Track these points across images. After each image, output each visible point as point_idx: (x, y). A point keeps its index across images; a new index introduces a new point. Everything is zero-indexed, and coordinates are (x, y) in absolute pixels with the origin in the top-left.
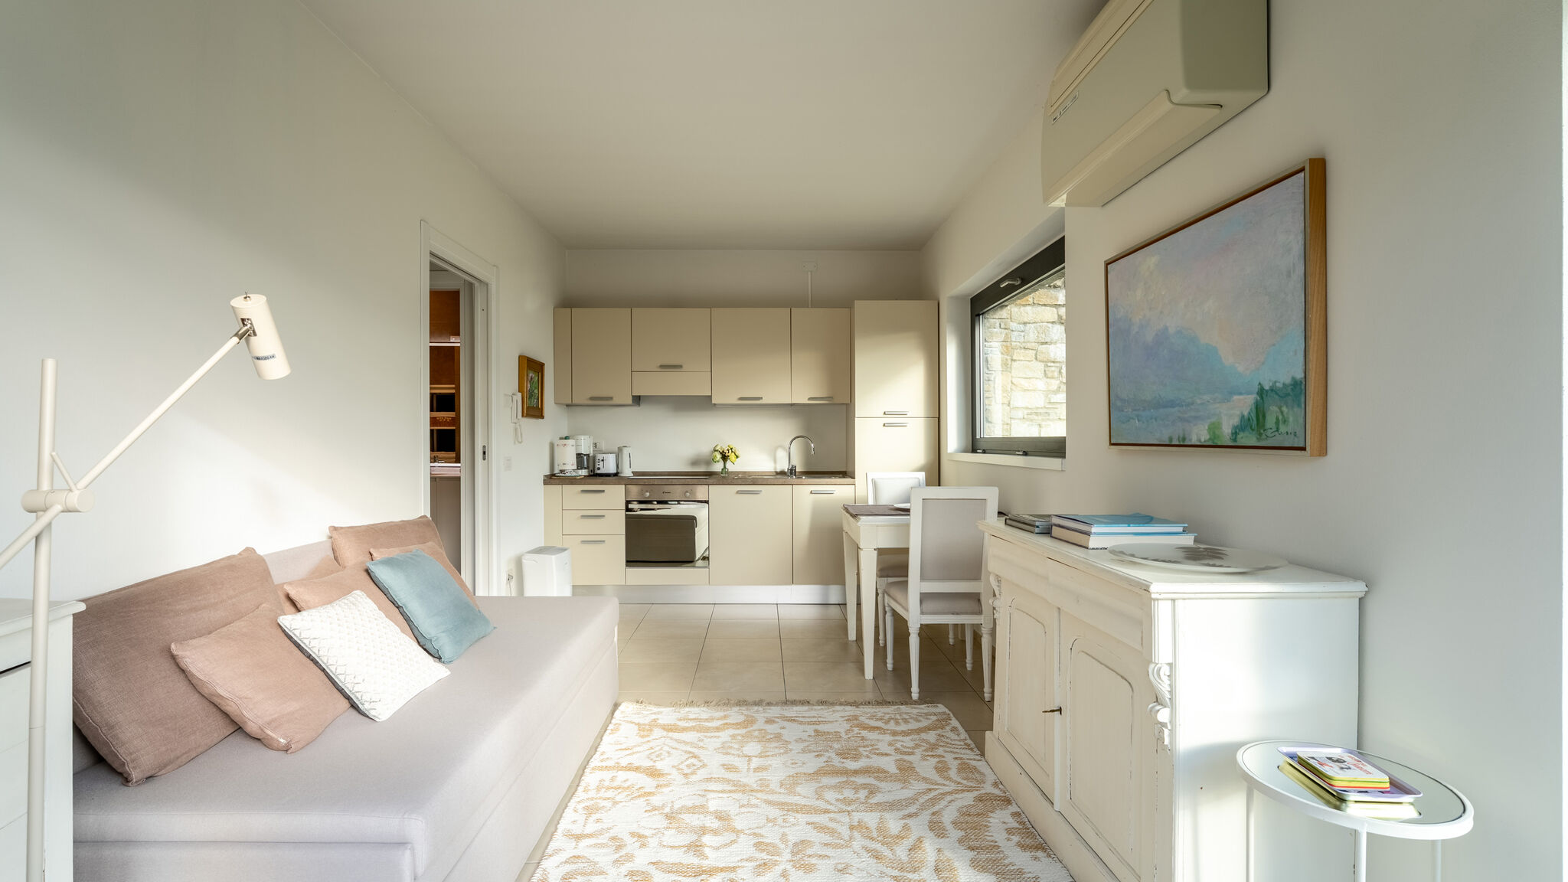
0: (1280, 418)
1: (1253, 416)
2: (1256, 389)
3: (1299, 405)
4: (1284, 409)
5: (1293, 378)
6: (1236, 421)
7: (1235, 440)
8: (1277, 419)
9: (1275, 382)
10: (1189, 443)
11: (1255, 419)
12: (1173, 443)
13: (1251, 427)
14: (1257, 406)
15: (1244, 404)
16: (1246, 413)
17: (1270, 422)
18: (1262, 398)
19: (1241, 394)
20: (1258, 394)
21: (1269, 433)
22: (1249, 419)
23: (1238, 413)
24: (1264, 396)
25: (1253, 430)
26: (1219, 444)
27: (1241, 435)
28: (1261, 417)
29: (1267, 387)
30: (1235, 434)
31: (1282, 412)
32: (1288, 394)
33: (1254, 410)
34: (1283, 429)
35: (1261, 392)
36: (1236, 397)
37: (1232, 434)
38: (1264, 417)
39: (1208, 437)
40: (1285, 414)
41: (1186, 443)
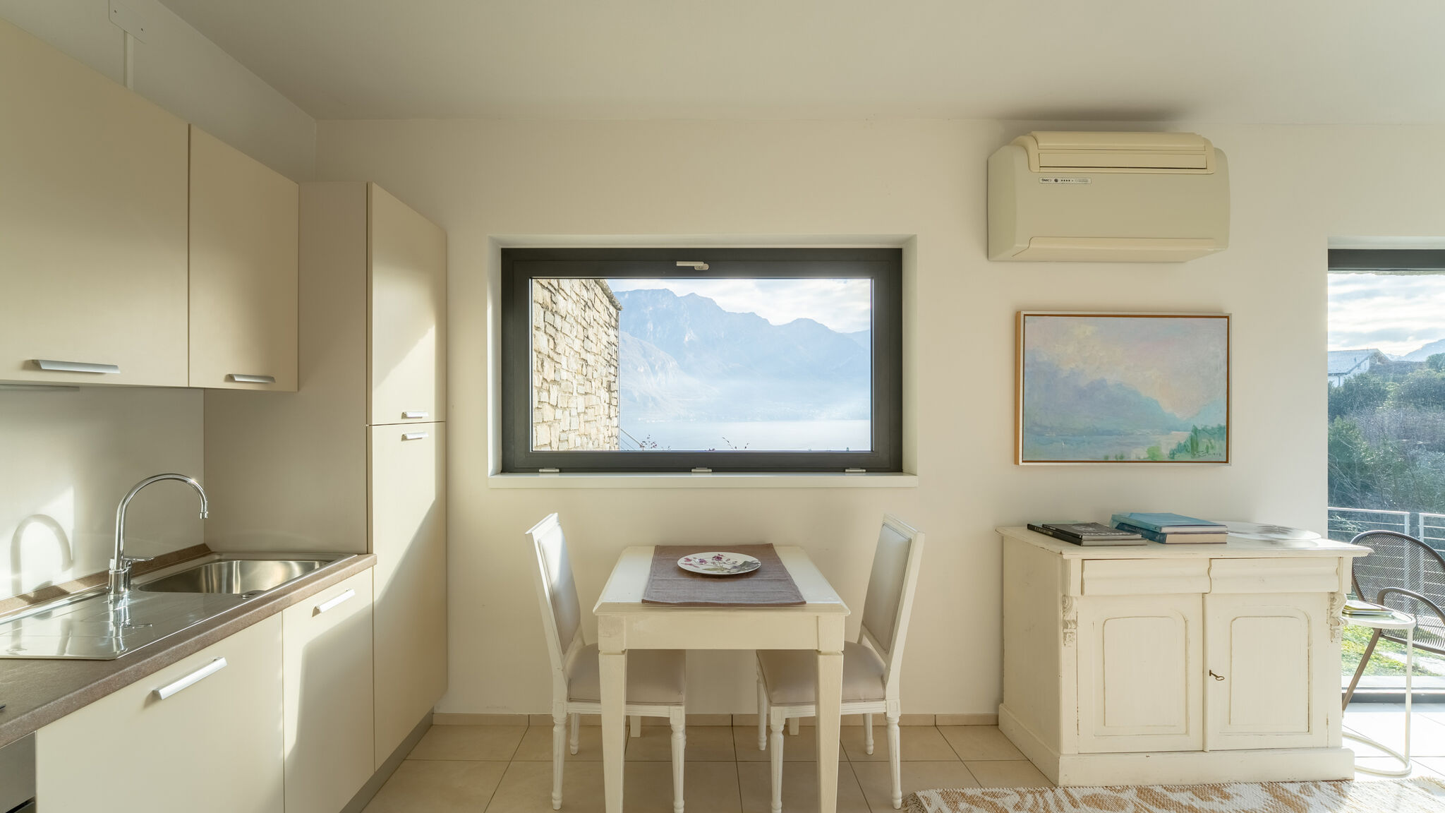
0: (1210, 445)
1: (1189, 444)
2: (1191, 428)
3: (1223, 440)
4: (1212, 441)
5: (1219, 425)
6: (1174, 446)
7: (1173, 458)
8: (1207, 446)
9: (1206, 426)
10: (1128, 460)
11: (1190, 445)
12: (1109, 460)
13: (1187, 450)
14: (1191, 440)
15: (1183, 437)
16: (1182, 442)
17: (1202, 448)
18: (1196, 434)
19: (1179, 430)
20: (1192, 431)
21: (1201, 454)
22: (1185, 446)
23: (1176, 442)
24: (1198, 434)
25: (1189, 452)
26: (1158, 460)
27: (1178, 454)
28: (1195, 445)
29: (1200, 428)
30: (1173, 454)
31: (1211, 443)
32: (1215, 433)
33: (1189, 441)
34: (1211, 451)
35: (1195, 431)
36: (1173, 432)
37: (1170, 454)
38: (1197, 444)
39: (1147, 456)
40: (1213, 444)
41: (1123, 460)
